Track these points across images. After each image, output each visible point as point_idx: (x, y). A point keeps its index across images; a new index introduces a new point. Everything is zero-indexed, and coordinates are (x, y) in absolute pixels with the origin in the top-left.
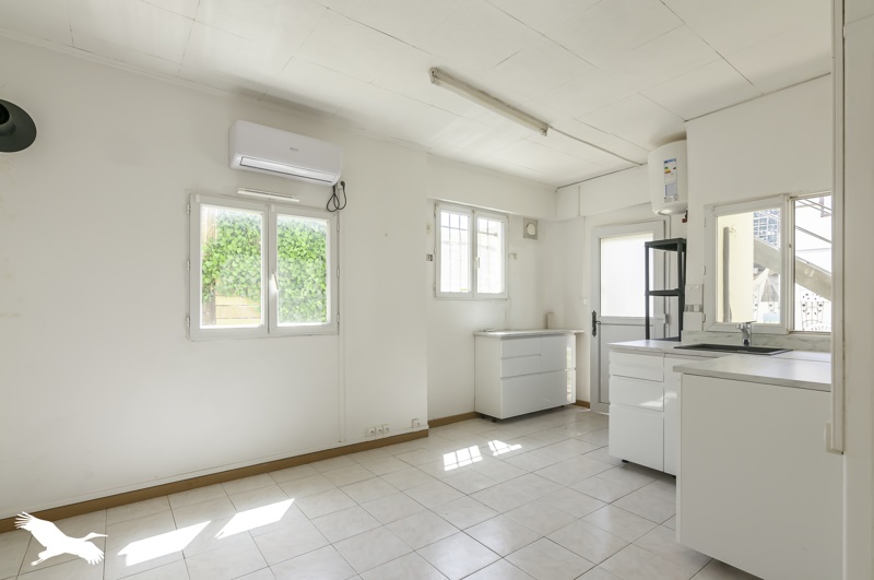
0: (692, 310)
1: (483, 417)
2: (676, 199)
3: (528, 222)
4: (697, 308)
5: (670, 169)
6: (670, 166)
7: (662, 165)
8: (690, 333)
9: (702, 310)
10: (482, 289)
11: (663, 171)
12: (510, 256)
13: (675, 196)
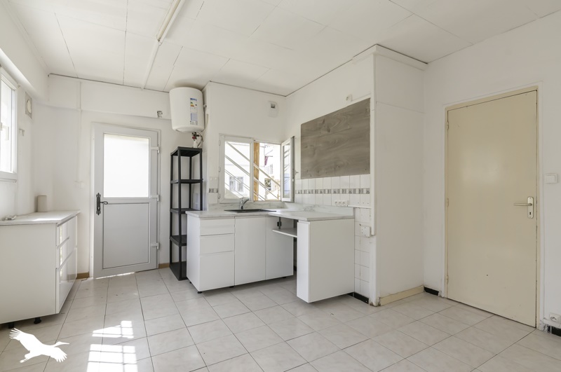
0: (213, 192)
2: (197, 124)
3: (29, 98)
4: (215, 191)
5: (194, 104)
6: (194, 102)
7: (190, 101)
9: (217, 192)
11: (189, 104)
13: (197, 122)
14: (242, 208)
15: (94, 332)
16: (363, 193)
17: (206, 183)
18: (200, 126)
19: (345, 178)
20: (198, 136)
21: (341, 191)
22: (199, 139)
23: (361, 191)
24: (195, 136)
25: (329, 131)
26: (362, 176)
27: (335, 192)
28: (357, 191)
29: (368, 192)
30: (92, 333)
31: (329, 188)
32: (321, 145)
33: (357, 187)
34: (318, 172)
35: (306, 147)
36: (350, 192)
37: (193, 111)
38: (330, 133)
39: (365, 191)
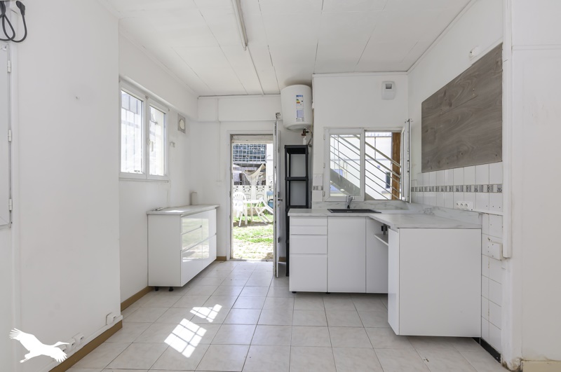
0: (317, 189)
1: (157, 289)
2: (303, 121)
3: (181, 118)
4: (320, 188)
5: (300, 101)
6: (300, 99)
7: (295, 98)
8: (317, 203)
9: (322, 189)
10: (152, 172)
11: (296, 101)
12: (170, 144)
13: (303, 118)
14: (348, 207)
15: (194, 308)
16: (492, 191)
17: (312, 180)
18: (307, 122)
19: (469, 170)
20: (307, 132)
21: (465, 188)
22: (308, 135)
23: (490, 189)
24: (305, 132)
25: (450, 105)
26: (493, 165)
27: (457, 190)
28: (485, 189)
29: (500, 190)
30: (191, 308)
31: (451, 185)
32: (441, 126)
33: (485, 182)
34: (439, 162)
35: (427, 131)
36: (476, 190)
37: (300, 107)
38: (452, 107)
39: (495, 189)
